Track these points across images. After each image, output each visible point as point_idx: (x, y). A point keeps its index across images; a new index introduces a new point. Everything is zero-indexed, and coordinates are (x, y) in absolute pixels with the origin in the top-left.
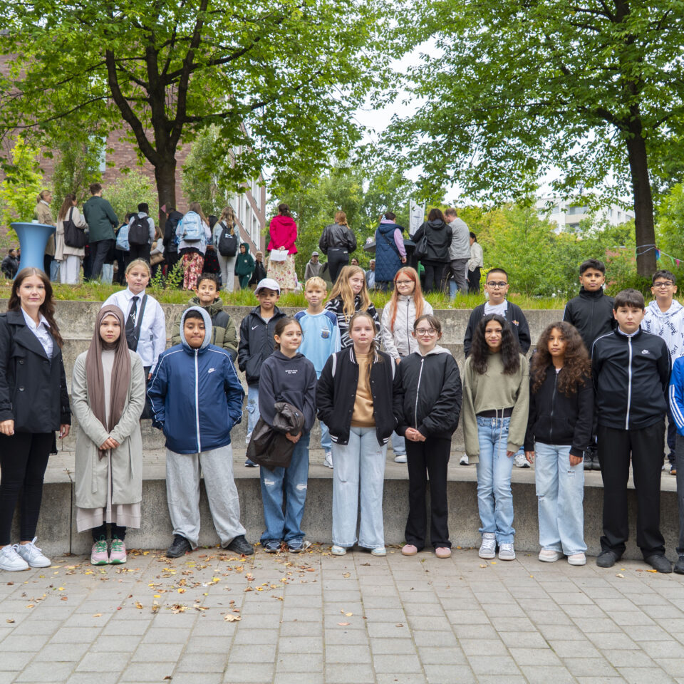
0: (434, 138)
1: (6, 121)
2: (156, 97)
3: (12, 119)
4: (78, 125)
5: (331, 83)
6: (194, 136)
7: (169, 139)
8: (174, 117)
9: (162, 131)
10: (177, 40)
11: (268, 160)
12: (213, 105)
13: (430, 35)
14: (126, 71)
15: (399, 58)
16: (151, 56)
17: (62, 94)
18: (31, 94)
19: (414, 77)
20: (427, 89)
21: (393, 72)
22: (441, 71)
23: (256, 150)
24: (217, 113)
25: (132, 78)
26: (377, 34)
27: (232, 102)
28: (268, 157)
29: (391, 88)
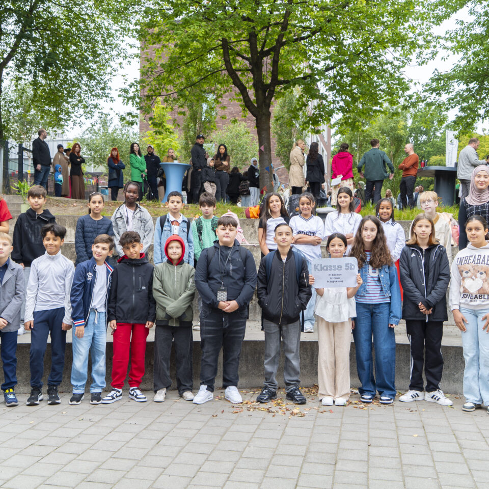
0: (467, 85)
1: (154, 91)
2: (256, 66)
3: (158, 89)
4: (201, 91)
5: (385, 48)
6: (283, 94)
7: (265, 98)
8: (269, 81)
9: (260, 92)
10: (270, 25)
11: (338, 109)
12: (296, 70)
13: (464, 5)
14: (234, 50)
15: (439, 24)
16: (252, 38)
17: (191, 70)
18: (170, 72)
19: (451, 38)
20: (462, 47)
21: (434, 35)
22: (473, 32)
23: (328, 102)
24: (299, 76)
25: (239, 55)
26: (421, 7)
27: (311, 67)
28: (338, 106)
29: (432, 49)
